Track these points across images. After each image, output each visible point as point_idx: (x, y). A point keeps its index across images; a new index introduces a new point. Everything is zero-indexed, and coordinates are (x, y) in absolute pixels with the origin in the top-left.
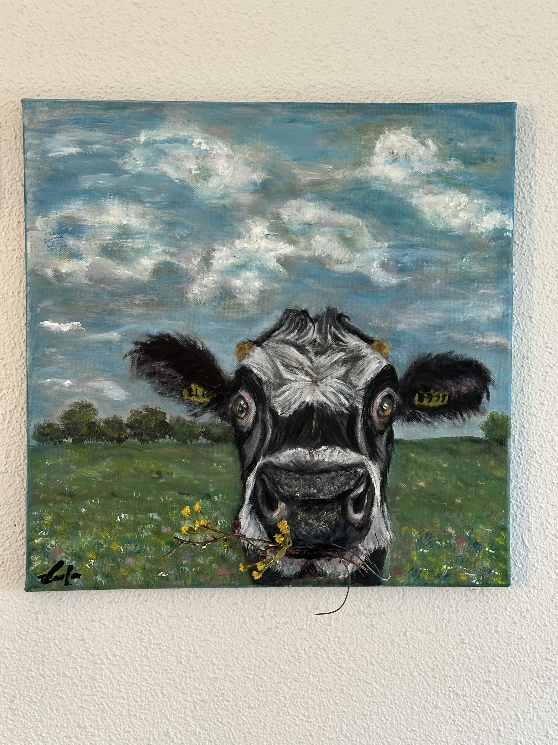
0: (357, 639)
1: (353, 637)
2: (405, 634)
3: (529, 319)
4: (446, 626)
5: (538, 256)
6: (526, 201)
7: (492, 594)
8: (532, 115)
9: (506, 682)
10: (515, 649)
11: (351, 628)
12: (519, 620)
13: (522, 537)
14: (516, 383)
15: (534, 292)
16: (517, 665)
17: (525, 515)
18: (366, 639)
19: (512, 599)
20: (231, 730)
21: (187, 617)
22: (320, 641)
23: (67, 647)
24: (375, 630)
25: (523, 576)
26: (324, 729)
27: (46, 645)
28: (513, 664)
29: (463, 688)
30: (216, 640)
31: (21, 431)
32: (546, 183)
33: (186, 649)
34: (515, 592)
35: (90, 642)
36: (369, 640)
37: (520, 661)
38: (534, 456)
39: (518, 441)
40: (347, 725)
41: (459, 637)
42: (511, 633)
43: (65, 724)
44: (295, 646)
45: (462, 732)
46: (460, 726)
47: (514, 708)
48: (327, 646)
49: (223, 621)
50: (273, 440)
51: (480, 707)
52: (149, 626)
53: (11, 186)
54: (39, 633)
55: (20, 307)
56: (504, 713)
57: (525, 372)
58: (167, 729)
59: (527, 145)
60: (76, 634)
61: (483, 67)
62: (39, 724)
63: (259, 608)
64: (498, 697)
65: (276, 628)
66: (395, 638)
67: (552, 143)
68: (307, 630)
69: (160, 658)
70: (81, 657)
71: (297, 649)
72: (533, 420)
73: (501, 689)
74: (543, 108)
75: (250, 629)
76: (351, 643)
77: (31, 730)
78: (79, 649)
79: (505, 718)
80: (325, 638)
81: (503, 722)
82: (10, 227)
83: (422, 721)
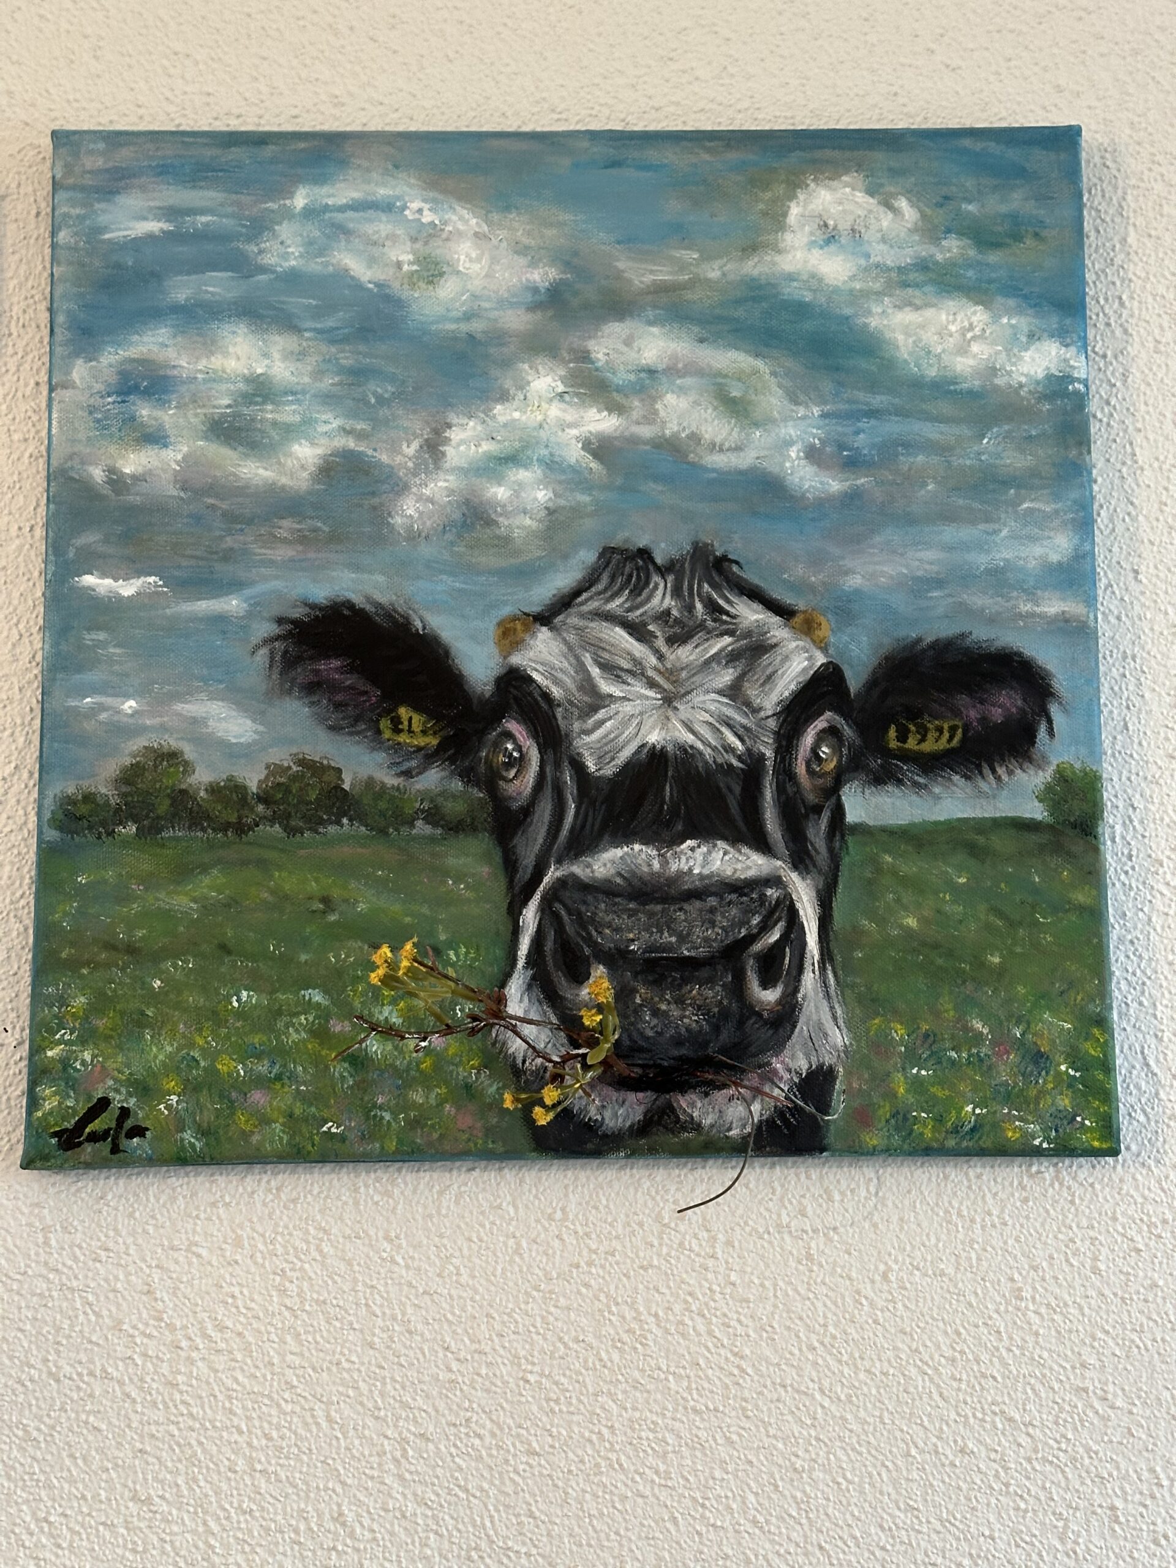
0: (775, 1290)
1: (767, 1283)
2: (885, 1277)
3: (1131, 575)
4: (979, 1259)
5: (1145, 444)
6: (1113, 332)
7: (1081, 1184)
8: (1115, 162)
9: (1123, 1390)
10: (1141, 1312)
11: (761, 1264)
12: (1147, 1245)
13: (1142, 1053)
14: (1111, 712)
15: (1141, 518)
16: (1147, 1350)
17: (1146, 1003)
18: (796, 1290)
19: (1128, 1194)
20: (486, 1506)
21: (387, 1238)
22: (690, 1294)
23: (114, 1309)
24: (815, 1268)
25: (1150, 1141)
26: (703, 1506)
27: (65, 1304)
28: (1138, 1347)
29: (1024, 1404)
30: (453, 1292)
31: (25, 823)
32: (1154, 296)
33: (384, 1313)
34: (1134, 1178)
35: (166, 1299)
36: (803, 1292)
37: (1155, 1340)
38: (1161, 871)
39: (1123, 838)
40: (756, 1494)
41: (1009, 1285)
42: (1128, 1274)
43: (102, 1492)
44: (632, 1306)
45: (1026, 1511)
46: (1021, 1497)
47: (1145, 1454)
48: (706, 1304)
49: (470, 1248)
50: (578, 827)
51: (1066, 1451)
52: (301, 1260)
53: (25, 311)
54: (51, 1276)
55: (33, 558)
56: (1122, 1466)
57: (1131, 688)
58: (339, 1505)
59: (1108, 219)
60: (133, 1278)
61: (1009, 68)
62: (43, 1493)
63: (550, 1218)
64: (1106, 1426)
65: (590, 1264)
66: (861, 1286)
67: (1162, 215)
68: (659, 1268)
69: (325, 1334)
70: (144, 1334)
71: (639, 1313)
72: (1153, 791)
73: (1112, 1407)
74: (1138, 148)
75: (529, 1267)
76: (763, 1299)
77: (24, 1508)
78: (140, 1314)
79: (1126, 1477)
80: (701, 1286)
81: (1122, 1489)
82: (20, 394)
83: (931, 1485)
